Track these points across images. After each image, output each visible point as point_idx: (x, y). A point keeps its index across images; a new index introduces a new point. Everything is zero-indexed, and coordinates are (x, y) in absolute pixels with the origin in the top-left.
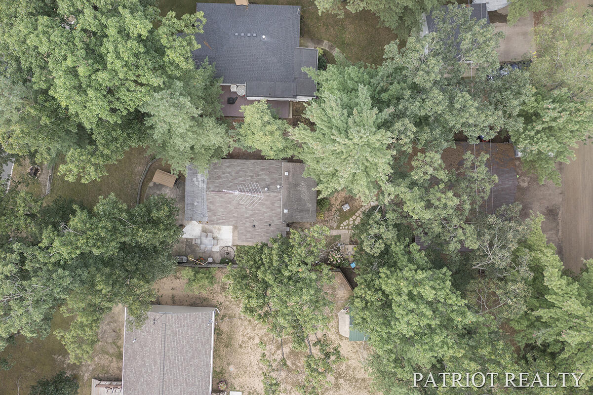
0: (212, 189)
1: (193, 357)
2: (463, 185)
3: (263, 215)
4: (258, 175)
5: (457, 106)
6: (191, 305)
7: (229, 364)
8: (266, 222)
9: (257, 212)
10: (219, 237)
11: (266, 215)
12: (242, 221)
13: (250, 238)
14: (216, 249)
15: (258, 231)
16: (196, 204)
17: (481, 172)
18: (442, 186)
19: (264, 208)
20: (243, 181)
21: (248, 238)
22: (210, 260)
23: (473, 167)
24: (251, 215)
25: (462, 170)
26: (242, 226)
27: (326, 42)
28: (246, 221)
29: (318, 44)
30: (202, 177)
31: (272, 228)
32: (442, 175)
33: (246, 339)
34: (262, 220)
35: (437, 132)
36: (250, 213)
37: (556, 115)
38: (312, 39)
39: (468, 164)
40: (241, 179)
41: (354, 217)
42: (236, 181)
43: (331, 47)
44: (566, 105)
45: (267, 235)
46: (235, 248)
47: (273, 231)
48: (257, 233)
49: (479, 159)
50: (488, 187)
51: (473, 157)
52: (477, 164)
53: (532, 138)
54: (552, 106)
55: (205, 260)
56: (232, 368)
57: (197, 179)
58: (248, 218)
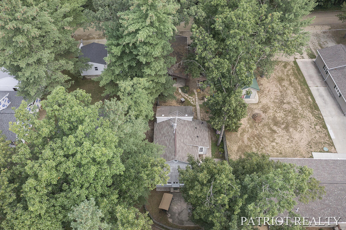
0: (173, 157)
3: (189, 130)
8: (194, 130)
9: (188, 133)
11: (190, 129)
12: (195, 143)
13: (206, 140)
15: (200, 135)
19: (185, 129)
21: (206, 141)
24: (190, 137)
26: (198, 143)
28: (194, 141)
31: (198, 127)
33: (274, 150)
34: (193, 132)
36: (188, 137)
45: (203, 130)
47: (200, 127)
48: (202, 136)
58: (192, 139)
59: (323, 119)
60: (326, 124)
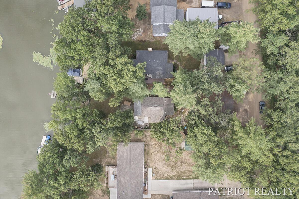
0: (143, 106)
1: (138, 157)
2: (215, 105)
4: (156, 102)
5: (212, 86)
6: (136, 142)
7: (148, 160)
8: (159, 116)
10: (144, 121)
11: (159, 114)
13: (154, 121)
14: (143, 124)
16: (137, 111)
17: (220, 101)
18: (209, 106)
19: (158, 111)
22: (141, 128)
23: (218, 100)
25: (215, 101)
27: (175, 60)
28: (153, 116)
29: (173, 61)
30: (139, 102)
32: (209, 103)
33: (153, 152)
35: (208, 92)
36: (155, 113)
37: (238, 87)
38: (171, 59)
39: (216, 99)
40: (151, 103)
41: (185, 113)
42: (150, 104)
43: (177, 62)
44: (240, 84)
45: (160, 119)
46: (149, 124)
48: (156, 119)
49: (219, 98)
50: (222, 105)
51: (217, 98)
52: (218, 99)
53: (233, 92)
54: (237, 84)
55: (140, 128)
56: (149, 161)
57: (138, 103)
59: (171, 180)
60: (168, 180)
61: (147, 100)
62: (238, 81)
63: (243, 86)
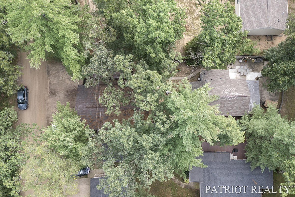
0: (247, 98)
3: (216, 85)
6: (249, 35)
8: (214, 81)
9: (220, 86)
10: (236, 74)
12: (228, 81)
13: (222, 72)
14: (238, 67)
15: (218, 76)
16: (254, 90)
19: (216, 88)
20: (229, 103)
21: (223, 72)
22: (241, 61)
24: (223, 84)
26: (227, 78)
27: (183, 187)
28: (225, 81)
29: (187, 186)
30: (252, 105)
31: (211, 78)
34: (217, 82)
36: (223, 86)
42: (233, 103)
43: (180, 184)
45: (212, 74)
46: (227, 68)
47: (210, 76)
48: (219, 75)
55: (243, 61)
57: (254, 104)
58: (225, 83)
61: (237, 110)
62: (66, 153)
63: (55, 141)
